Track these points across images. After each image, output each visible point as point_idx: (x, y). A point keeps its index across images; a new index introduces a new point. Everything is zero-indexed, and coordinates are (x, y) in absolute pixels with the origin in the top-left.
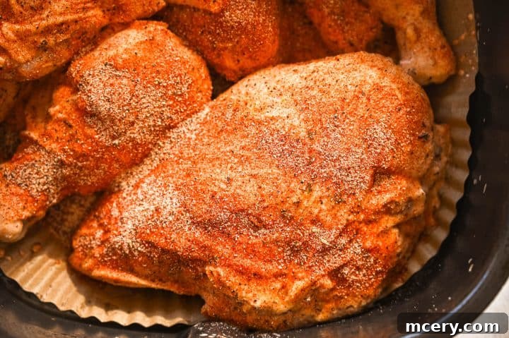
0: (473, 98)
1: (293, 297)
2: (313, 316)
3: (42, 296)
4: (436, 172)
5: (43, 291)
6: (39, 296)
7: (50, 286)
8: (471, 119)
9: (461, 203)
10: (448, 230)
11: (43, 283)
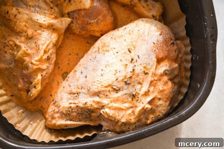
0: (186, 27)
1: (137, 115)
2: (146, 122)
3: (38, 140)
4: (180, 57)
5: (39, 138)
6: (37, 140)
7: (41, 136)
8: (188, 34)
9: (191, 67)
10: (190, 80)
11: (38, 135)
